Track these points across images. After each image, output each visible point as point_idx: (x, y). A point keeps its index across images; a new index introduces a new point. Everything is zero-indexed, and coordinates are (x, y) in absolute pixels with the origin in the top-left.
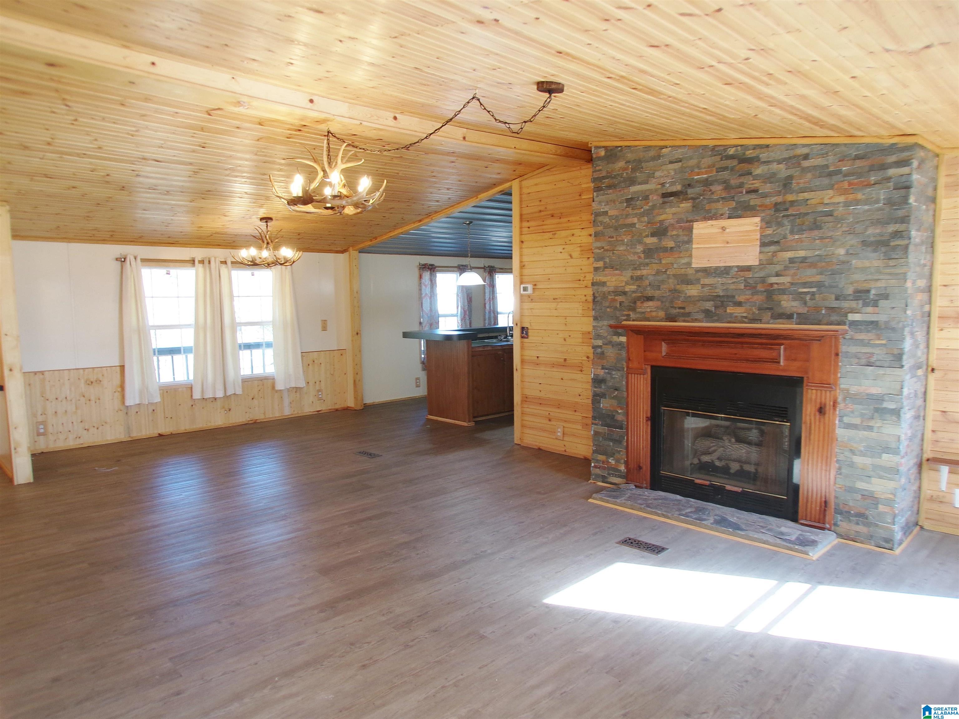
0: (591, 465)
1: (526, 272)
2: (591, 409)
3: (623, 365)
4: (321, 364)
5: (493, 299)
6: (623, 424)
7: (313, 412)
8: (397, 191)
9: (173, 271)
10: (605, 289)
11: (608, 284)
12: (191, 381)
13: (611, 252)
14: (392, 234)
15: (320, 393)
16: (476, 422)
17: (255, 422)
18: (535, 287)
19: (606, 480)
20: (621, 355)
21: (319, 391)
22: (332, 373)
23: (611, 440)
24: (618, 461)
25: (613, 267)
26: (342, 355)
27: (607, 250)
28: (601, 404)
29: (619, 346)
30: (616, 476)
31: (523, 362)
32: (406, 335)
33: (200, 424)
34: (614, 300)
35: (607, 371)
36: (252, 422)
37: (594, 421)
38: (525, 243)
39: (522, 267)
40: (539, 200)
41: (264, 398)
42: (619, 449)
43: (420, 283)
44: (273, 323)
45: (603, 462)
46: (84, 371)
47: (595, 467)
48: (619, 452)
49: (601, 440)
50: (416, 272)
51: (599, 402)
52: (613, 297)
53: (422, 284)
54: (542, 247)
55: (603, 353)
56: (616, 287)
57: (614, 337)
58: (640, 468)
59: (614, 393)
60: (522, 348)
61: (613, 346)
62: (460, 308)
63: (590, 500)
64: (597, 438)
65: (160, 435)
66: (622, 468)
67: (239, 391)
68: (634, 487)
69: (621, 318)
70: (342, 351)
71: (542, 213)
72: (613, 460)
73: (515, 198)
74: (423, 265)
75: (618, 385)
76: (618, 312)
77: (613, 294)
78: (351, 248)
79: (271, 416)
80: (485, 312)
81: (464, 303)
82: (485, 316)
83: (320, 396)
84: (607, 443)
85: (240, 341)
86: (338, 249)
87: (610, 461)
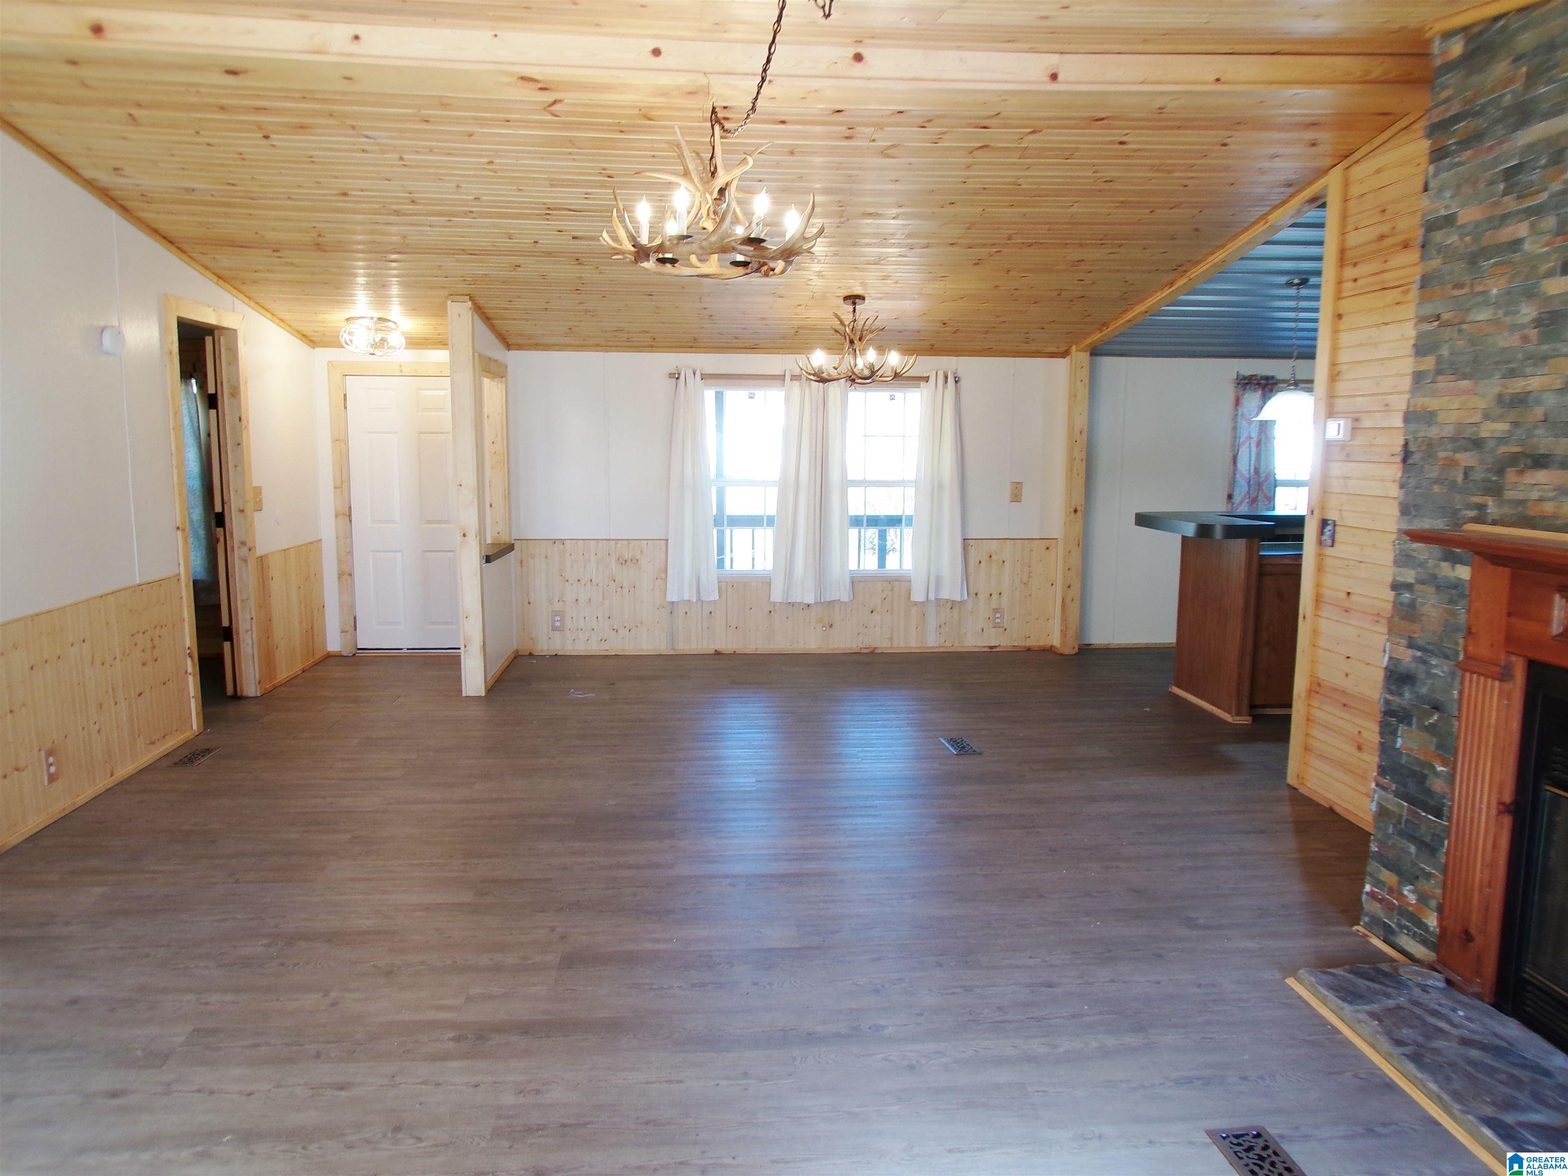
0: (1363, 887)
1: (1342, 387)
2: (1376, 747)
3: (1456, 643)
4: (1004, 562)
6: (1443, 805)
7: (980, 647)
8: (1057, 223)
9: (760, 394)
10: (1433, 432)
11: (1441, 417)
12: (769, 572)
13: (1456, 328)
14: (1130, 315)
15: (998, 615)
16: (1255, 718)
17: (873, 653)
18: (1357, 425)
19: (1392, 938)
20: (1453, 614)
21: (996, 611)
22: (1025, 580)
23: (1413, 838)
24: (1423, 898)
25: (1457, 369)
26: (1048, 548)
27: (1448, 324)
28: (1399, 740)
29: (1454, 591)
30: (1414, 936)
31: (1318, 600)
32: (1143, 520)
33: (781, 643)
34: (1451, 463)
35: (1419, 654)
36: (867, 651)
37: (1380, 779)
38: (1344, 319)
39: (1334, 376)
40: (1381, 209)
41: (892, 613)
42: (1428, 869)
43: (1236, 415)
44: (916, 483)
45: (1391, 891)
46: (616, 544)
47: (1372, 895)
48: (1429, 876)
49: (1390, 831)
50: (1230, 392)
51: (1394, 733)
52: (1449, 454)
53: (1239, 418)
54: (1377, 326)
55: (1412, 605)
56: (1460, 426)
57: (1444, 565)
58: (1468, 937)
59: (1431, 715)
60: (1320, 569)
61: (1438, 588)
63: (1290, 981)
64: (1382, 824)
65: (717, 653)
66: (1432, 921)
67: (845, 597)
68: (1442, 985)
69: (1466, 512)
70: (1048, 543)
71: (1387, 242)
72: (1413, 892)
73: (1332, 215)
74: (1244, 378)
75: (1440, 697)
76: (1458, 497)
77: (1449, 447)
78: (1074, 348)
79: (902, 645)
83: (998, 621)
84: (1404, 843)
85: (852, 512)
86: (1054, 350)
87: (1406, 893)
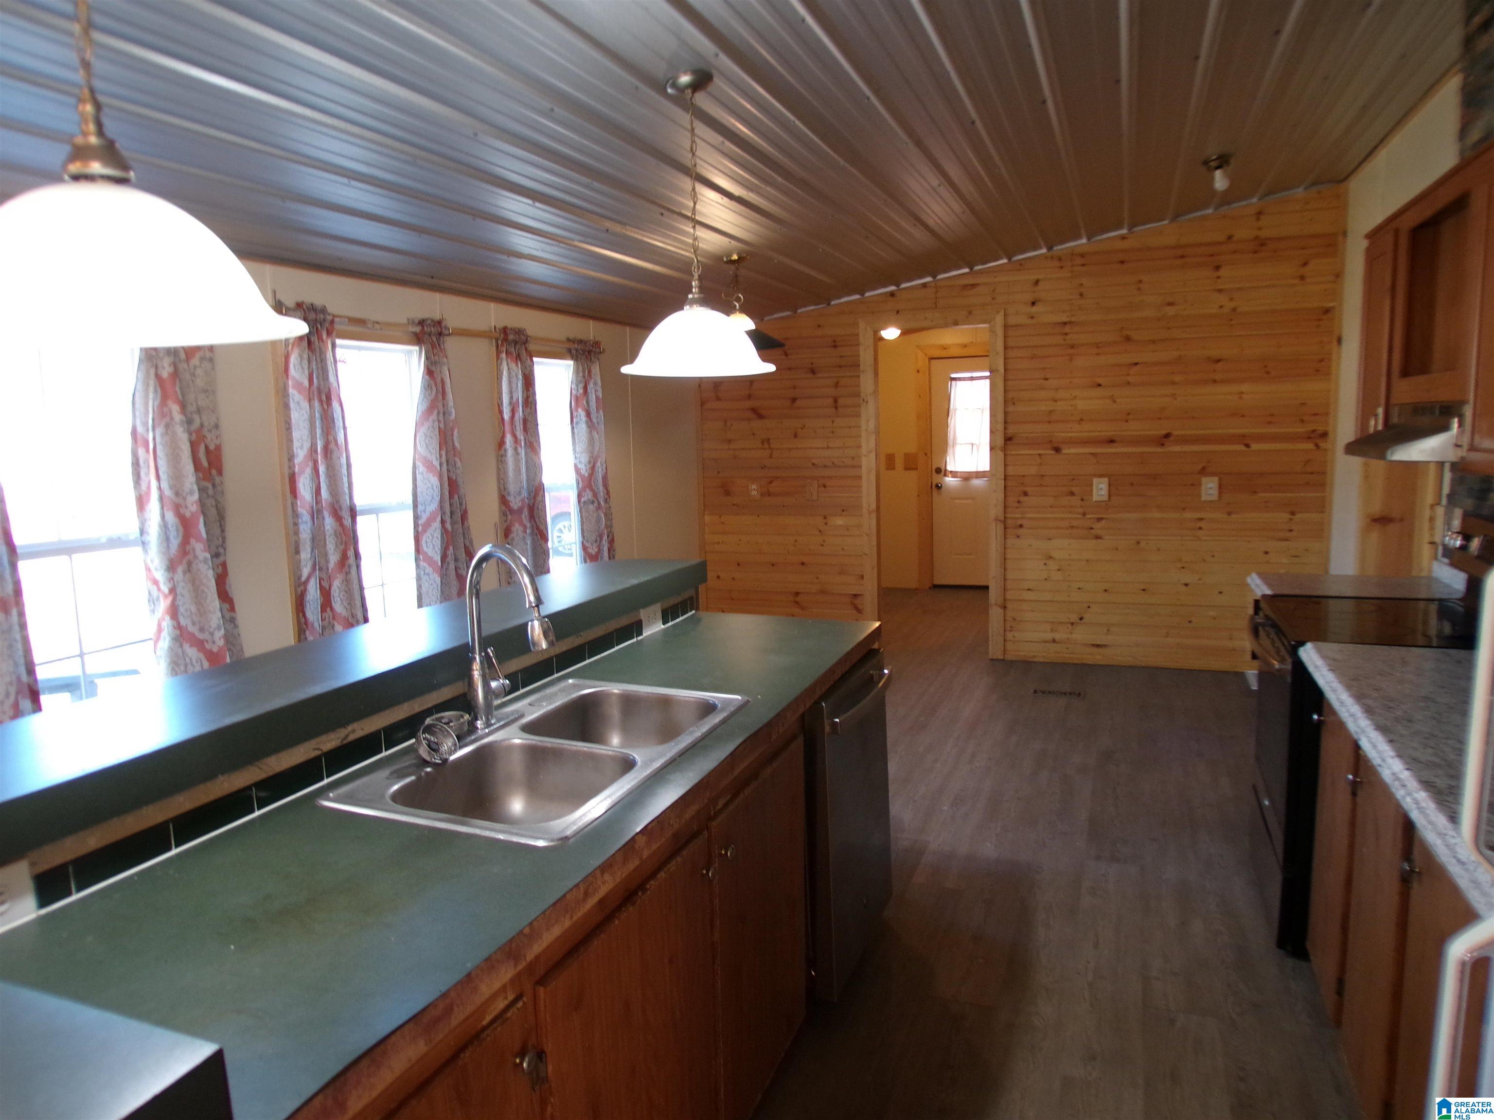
5: (327, 451)
62: (154, 507)
80: (296, 515)
81: (176, 478)
82: (297, 533)
